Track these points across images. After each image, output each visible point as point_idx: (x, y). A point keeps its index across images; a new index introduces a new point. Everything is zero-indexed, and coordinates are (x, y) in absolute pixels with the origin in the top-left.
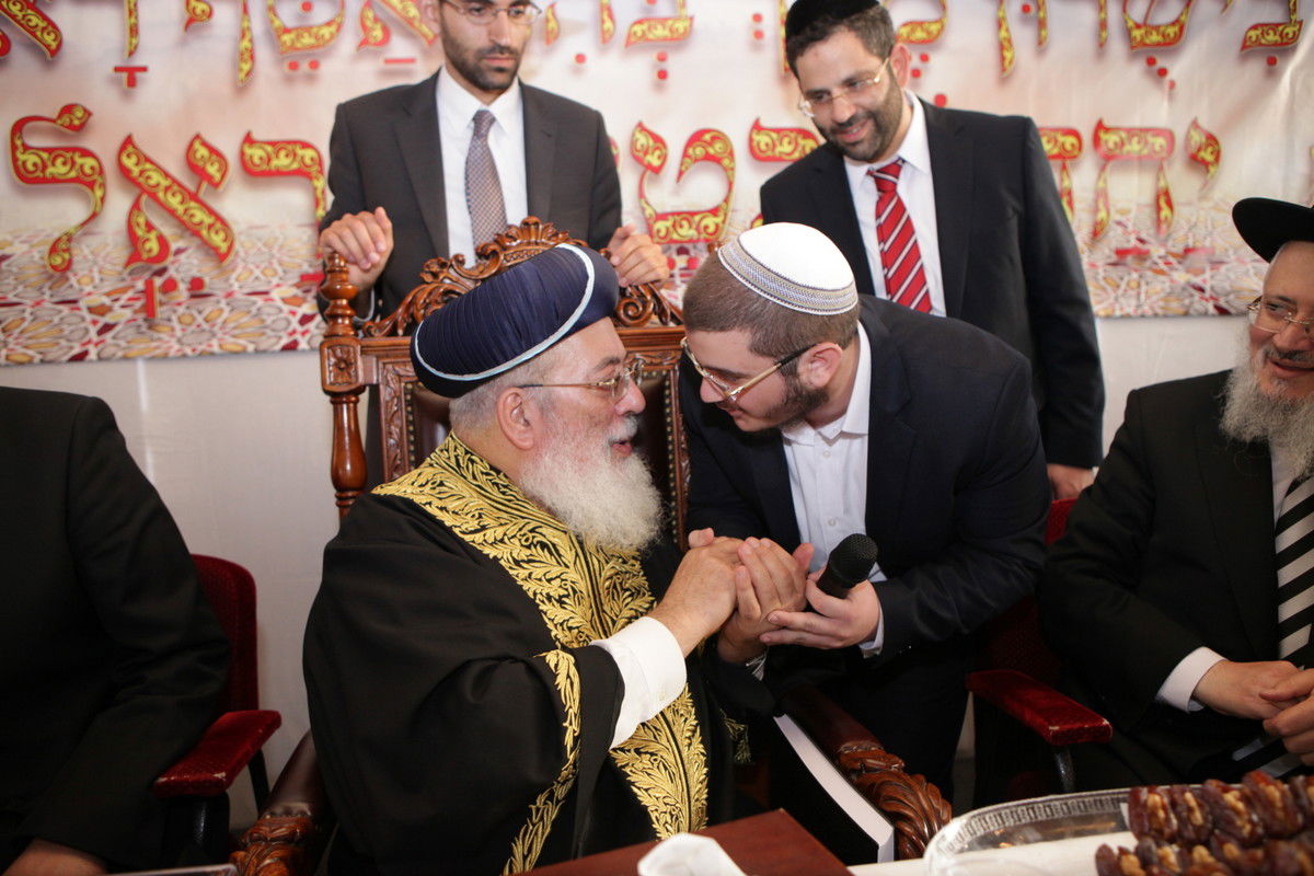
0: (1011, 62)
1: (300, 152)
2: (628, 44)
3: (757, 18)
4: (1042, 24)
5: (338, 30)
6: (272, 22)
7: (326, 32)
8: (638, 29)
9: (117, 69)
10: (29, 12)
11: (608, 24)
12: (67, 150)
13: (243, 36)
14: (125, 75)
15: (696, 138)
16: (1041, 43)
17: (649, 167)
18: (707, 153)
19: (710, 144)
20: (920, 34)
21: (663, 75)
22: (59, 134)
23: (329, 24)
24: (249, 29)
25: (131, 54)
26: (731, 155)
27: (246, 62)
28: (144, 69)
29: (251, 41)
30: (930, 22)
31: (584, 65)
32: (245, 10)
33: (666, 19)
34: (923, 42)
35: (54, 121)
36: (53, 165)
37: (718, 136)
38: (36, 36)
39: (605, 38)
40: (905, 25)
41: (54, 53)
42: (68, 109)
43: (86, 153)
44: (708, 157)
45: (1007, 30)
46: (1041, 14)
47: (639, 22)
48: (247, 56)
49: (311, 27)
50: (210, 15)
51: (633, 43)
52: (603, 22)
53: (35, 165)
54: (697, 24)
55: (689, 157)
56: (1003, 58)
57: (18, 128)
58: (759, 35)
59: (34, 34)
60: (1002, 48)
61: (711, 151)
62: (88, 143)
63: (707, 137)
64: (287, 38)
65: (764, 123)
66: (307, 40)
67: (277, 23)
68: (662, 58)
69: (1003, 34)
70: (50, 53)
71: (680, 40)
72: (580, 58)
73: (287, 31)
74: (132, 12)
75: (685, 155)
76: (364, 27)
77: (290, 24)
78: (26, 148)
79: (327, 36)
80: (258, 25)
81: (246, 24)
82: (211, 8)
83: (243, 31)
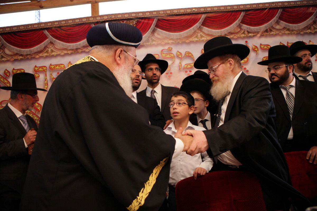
6: (51, 77)
10: (5, 80)
13: (46, 80)
20: (189, 66)
24: (47, 79)
27: (46, 86)
29: (47, 81)
30: (191, 64)
32: (46, 75)
34: (190, 68)
35: (8, 100)
38: (6, 84)
40: (186, 65)
48: (46, 84)
50: (39, 77)
67: (52, 77)
80: (48, 78)
81: (46, 78)
82: (39, 75)
83: (45, 79)
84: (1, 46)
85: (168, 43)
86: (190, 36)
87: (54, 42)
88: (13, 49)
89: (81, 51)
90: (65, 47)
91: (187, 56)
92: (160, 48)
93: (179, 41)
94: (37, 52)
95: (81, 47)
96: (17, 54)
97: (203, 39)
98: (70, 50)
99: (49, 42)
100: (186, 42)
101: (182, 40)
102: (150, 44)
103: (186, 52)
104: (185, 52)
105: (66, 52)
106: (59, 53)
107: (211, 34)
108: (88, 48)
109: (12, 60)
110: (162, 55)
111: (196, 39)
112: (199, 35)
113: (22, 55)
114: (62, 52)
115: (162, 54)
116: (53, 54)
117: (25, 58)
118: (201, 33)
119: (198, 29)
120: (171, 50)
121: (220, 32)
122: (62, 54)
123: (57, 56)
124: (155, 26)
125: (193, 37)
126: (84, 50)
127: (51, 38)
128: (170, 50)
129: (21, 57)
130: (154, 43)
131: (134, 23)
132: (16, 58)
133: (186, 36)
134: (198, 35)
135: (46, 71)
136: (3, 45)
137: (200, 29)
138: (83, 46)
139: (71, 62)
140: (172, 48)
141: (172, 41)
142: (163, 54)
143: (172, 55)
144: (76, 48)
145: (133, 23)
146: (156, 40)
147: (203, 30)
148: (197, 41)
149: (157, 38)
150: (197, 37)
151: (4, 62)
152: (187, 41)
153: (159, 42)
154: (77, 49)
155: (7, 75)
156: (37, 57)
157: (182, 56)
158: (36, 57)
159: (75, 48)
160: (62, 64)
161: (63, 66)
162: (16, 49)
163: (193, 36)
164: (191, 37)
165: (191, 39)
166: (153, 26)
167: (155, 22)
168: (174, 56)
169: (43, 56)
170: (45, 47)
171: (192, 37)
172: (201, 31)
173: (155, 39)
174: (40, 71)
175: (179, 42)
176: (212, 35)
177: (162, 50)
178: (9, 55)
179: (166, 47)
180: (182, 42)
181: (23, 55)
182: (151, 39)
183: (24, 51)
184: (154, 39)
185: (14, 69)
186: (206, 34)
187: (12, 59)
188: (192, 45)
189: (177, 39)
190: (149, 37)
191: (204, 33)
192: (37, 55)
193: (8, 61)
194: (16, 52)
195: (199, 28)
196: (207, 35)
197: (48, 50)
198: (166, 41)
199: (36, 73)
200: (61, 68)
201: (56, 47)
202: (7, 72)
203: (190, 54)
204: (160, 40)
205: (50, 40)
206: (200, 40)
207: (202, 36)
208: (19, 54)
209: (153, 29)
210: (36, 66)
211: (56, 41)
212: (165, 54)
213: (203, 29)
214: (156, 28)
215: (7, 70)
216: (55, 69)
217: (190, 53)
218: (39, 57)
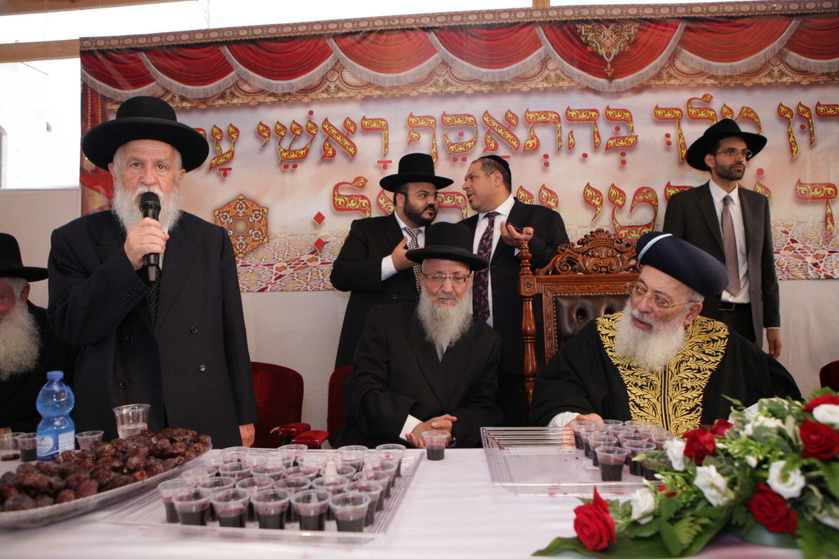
0: (796, 152)
1: (457, 197)
2: (607, 148)
3: (668, 136)
4: (812, 134)
5: (475, 144)
6: (445, 141)
7: (469, 145)
8: (611, 142)
9: (379, 162)
10: (345, 139)
11: (597, 140)
12: (356, 196)
14: (382, 164)
15: (639, 191)
16: (812, 143)
17: (617, 205)
18: (645, 198)
19: (646, 194)
21: (624, 162)
22: (353, 189)
23: (470, 142)
25: (385, 155)
26: (656, 200)
28: (390, 162)
31: (587, 159)
32: (434, 136)
33: (625, 137)
35: (352, 184)
36: (350, 203)
37: (650, 190)
39: (596, 147)
41: (353, 156)
42: (357, 179)
43: (364, 197)
44: (645, 200)
45: (793, 137)
46: (811, 129)
47: (611, 139)
49: (463, 143)
50: (419, 138)
51: (609, 149)
52: (595, 139)
53: (342, 203)
54: (639, 139)
55: (636, 200)
56: (792, 151)
57: (336, 188)
58: (669, 143)
59: (345, 148)
60: (791, 146)
61: (647, 197)
62: (365, 194)
63: (645, 191)
64: (452, 147)
65: (672, 184)
66: (461, 149)
67: (448, 141)
68: (623, 154)
69: (791, 139)
70: (351, 155)
71: (632, 146)
72: (585, 156)
73: (452, 145)
74: (386, 138)
75: (634, 199)
76: (487, 143)
77: (453, 142)
78: (339, 195)
79: (470, 147)
80: (439, 142)
81: (434, 142)
82: (419, 137)
83: (433, 145)
84: (336, 64)
85: (705, 86)
86: (756, 72)
87: (452, 62)
88: (362, 72)
89: (510, 88)
90: (475, 77)
91: (744, 117)
92: (686, 96)
93: (728, 82)
94: (414, 84)
95: (512, 79)
96: (369, 85)
97: (785, 79)
98: (487, 83)
99: (440, 62)
100: (745, 84)
101: (736, 80)
102: (665, 84)
103: (743, 108)
104: (740, 109)
105: (477, 88)
106: (461, 89)
107: (804, 68)
108: (526, 83)
109: (360, 98)
110: (688, 111)
111: (769, 80)
112: (776, 70)
113: (380, 88)
114: (469, 87)
115: (688, 108)
116: (449, 89)
117: (387, 93)
118: (782, 67)
119: (775, 56)
120: (710, 101)
121: (826, 65)
122: (470, 91)
123: (459, 94)
124: (678, 44)
125: (761, 75)
126: (517, 87)
127: (445, 53)
128: (707, 99)
129: (379, 92)
130: (672, 82)
131: (633, 33)
132: (367, 92)
133: (745, 71)
134: (773, 71)
135: (433, 126)
136: (338, 61)
137: (780, 56)
138: (516, 77)
139: (489, 112)
140: (712, 97)
141: (712, 81)
142: (692, 108)
143: (712, 113)
144: (500, 80)
145: (630, 31)
146: (677, 76)
147: (787, 60)
148: (769, 84)
149: (681, 72)
150: (770, 74)
151: (343, 101)
152: (748, 84)
153: (685, 81)
154: (502, 83)
155: (350, 131)
156: (414, 93)
157: (732, 116)
158: (411, 94)
159: (497, 80)
160: (470, 116)
161: (472, 120)
162: (367, 73)
163: (761, 73)
164: (756, 75)
165: (756, 80)
166: (673, 43)
167: (678, 32)
168: (716, 116)
169: (427, 93)
170: (430, 73)
171: (758, 74)
172: (782, 62)
173: (674, 74)
174: (420, 126)
175: (728, 85)
176: (807, 72)
177: (690, 101)
178: (351, 86)
179: (700, 94)
180: (735, 84)
181: (384, 87)
182: (667, 73)
183: (386, 78)
184: (672, 72)
185: (364, 118)
186: (793, 69)
187: (360, 95)
188: (758, 94)
189: (726, 77)
190: (662, 68)
191: (788, 65)
192: (413, 90)
193: (351, 99)
194: (367, 80)
195: (779, 53)
196: (796, 71)
197: (438, 81)
198: (700, 80)
199: (412, 130)
200: (466, 124)
201: (455, 75)
202: (349, 123)
203: (752, 114)
204: (687, 77)
205: (441, 57)
206: (776, 81)
207: (782, 74)
208: (374, 84)
209: (672, 51)
210: (411, 115)
211: (454, 60)
212: (695, 109)
213: (788, 57)
214: (679, 48)
215: (350, 120)
216: (453, 125)
217: (752, 112)
218: (417, 94)
